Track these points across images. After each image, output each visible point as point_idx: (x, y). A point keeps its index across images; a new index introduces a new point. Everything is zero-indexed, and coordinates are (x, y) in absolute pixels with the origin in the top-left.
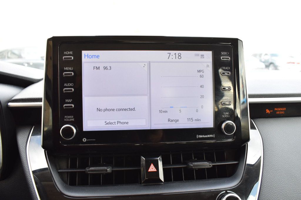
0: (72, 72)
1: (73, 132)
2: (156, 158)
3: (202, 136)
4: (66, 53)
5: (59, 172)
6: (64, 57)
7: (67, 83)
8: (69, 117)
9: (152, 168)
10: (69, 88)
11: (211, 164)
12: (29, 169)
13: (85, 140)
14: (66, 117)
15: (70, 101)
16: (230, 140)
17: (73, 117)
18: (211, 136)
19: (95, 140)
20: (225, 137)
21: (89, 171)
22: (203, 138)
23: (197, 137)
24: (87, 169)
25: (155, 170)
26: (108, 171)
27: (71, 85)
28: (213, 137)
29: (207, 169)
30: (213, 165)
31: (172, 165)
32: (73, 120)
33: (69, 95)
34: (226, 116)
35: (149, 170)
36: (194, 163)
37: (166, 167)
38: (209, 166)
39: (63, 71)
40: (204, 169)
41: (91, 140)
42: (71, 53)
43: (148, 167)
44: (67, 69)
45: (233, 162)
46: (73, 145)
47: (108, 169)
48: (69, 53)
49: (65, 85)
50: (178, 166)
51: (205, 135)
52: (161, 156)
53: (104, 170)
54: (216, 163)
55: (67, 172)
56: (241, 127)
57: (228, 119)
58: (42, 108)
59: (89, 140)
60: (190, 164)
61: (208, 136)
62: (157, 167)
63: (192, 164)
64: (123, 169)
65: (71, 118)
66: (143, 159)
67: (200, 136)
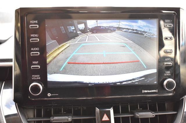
0: (37, 38)
1: (40, 89)
2: (109, 110)
4: (32, 22)
5: (28, 121)
6: (30, 26)
7: (34, 48)
8: (36, 76)
9: (105, 118)
10: (35, 52)
11: (154, 114)
12: (3, 119)
13: (49, 95)
14: (33, 76)
15: (37, 62)
16: (171, 94)
17: (39, 76)
18: (154, 91)
19: (58, 95)
21: (53, 120)
22: (148, 92)
23: (143, 91)
24: (52, 119)
25: (108, 119)
26: (69, 121)
27: (37, 49)
29: (151, 118)
30: (156, 115)
31: (121, 115)
32: (39, 78)
33: (35, 58)
34: (167, 74)
35: (103, 120)
38: (152, 116)
39: (30, 37)
40: (148, 118)
41: (55, 95)
42: (36, 22)
43: (102, 117)
44: (33, 35)
45: (172, 112)
46: (40, 99)
47: (69, 119)
48: (34, 22)
49: (32, 49)
50: (127, 115)
51: (149, 90)
52: (112, 107)
53: (66, 119)
54: (158, 113)
55: (34, 121)
56: (180, 83)
57: (169, 77)
58: (12, 67)
60: (137, 114)
61: (152, 91)
62: (109, 117)
63: (138, 114)
65: (38, 77)
66: (97, 110)
67: (146, 91)
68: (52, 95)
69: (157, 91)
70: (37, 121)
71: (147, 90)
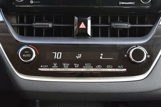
2: (86, 19)
3: (124, 3)
9: (83, 26)
11: (129, 25)
13: (32, 2)
18: (131, 3)
19: (40, 2)
20: (142, 5)
23: (120, 3)
24: (34, 24)
25: (85, 27)
28: (133, 4)
30: (131, 27)
35: (80, 27)
36: (115, 24)
37: (94, 26)
38: (127, 26)
41: (37, 2)
43: (79, 24)
47: (49, 25)
50: (104, 25)
51: (126, 2)
52: (90, 16)
53: (47, 25)
59: (35, 2)
61: (129, 3)
62: (86, 24)
64: (61, 25)
66: (76, 18)
67: (122, 3)
68: (34, 2)
69: (134, 3)
70: (20, 26)
71: (124, 2)
